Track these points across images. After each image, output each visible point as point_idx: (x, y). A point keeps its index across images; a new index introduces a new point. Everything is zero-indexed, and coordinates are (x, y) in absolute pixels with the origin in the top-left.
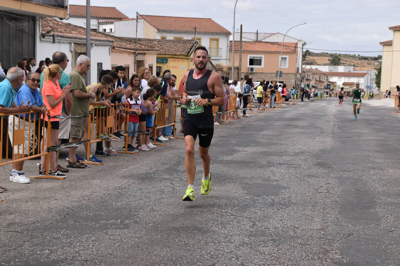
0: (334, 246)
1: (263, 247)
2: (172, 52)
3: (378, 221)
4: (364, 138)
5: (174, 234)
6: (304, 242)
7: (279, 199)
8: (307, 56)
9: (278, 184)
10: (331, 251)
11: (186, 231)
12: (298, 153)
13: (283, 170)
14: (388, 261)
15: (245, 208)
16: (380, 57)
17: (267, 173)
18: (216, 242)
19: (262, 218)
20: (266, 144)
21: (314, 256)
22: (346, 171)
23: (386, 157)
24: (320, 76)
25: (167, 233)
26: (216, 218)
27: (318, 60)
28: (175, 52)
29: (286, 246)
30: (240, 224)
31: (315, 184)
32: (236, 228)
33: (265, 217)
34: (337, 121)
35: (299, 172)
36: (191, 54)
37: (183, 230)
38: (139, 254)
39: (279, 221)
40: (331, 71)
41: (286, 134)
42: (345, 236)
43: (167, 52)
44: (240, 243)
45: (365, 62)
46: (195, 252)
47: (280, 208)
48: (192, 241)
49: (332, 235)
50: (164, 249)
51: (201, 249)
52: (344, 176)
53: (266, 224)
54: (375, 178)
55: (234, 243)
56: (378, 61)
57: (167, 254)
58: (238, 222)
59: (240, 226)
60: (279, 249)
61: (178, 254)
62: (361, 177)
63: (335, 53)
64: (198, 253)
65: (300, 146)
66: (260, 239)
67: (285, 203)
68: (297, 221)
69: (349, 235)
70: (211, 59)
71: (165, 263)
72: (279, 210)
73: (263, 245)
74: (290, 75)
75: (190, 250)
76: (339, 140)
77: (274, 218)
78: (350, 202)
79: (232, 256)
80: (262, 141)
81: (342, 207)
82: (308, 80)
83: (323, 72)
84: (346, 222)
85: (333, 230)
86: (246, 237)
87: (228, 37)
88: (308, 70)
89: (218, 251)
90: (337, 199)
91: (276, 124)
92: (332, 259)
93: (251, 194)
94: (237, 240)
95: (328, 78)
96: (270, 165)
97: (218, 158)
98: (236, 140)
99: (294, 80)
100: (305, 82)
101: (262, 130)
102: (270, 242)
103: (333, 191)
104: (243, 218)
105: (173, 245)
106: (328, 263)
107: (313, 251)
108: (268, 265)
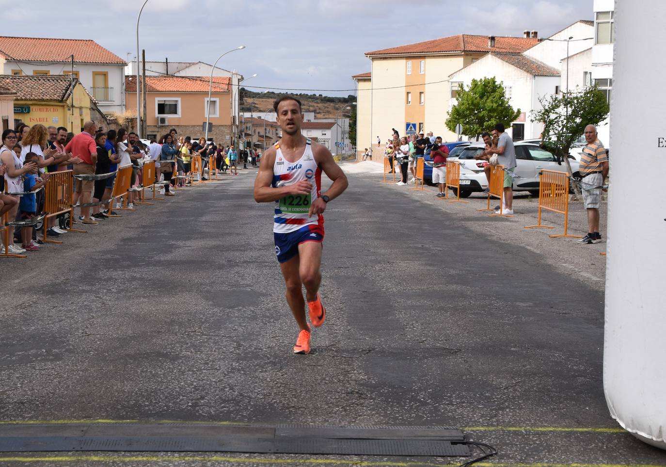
0: (354, 365)
1: (261, 372)
2: (36, 96)
3: (402, 330)
4: (354, 221)
5: (131, 364)
7: (262, 310)
9: (252, 290)
10: (353, 372)
11: (146, 358)
12: (266, 246)
13: (253, 270)
14: (427, 378)
15: (219, 325)
16: (352, 99)
17: (232, 275)
18: (195, 370)
19: (247, 336)
21: (332, 379)
22: (342, 268)
23: (390, 246)
24: (265, 129)
25: (121, 363)
26: (182, 340)
27: (260, 104)
28: (41, 96)
29: (291, 370)
30: (219, 345)
32: (215, 351)
33: (250, 334)
36: (67, 99)
37: (143, 358)
38: (93, 391)
39: (272, 339)
41: (239, 218)
42: (365, 352)
43: (29, 95)
44: (228, 368)
46: (171, 384)
47: (266, 321)
48: (161, 371)
49: (348, 352)
50: (125, 382)
51: (176, 379)
52: (341, 275)
53: (255, 343)
54: (383, 274)
55: (220, 369)
56: (349, 104)
57: (132, 388)
58: (214, 343)
59: (220, 348)
60: (284, 373)
61: (147, 387)
62: (365, 274)
64: (175, 386)
66: (254, 362)
67: (272, 315)
69: (369, 351)
70: (97, 105)
71: (135, 400)
72: (266, 324)
73: (259, 369)
74: (222, 128)
75: (163, 382)
77: (263, 336)
78: (358, 308)
79: (223, 385)
80: (207, 230)
81: (350, 315)
82: (247, 135)
83: (271, 122)
84: (362, 335)
85: (348, 346)
86: (233, 361)
87: (122, 70)
88: (248, 120)
89: (202, 381)
90: (341, 306)
91: (219, 205)
92: (356, 380)
93: (219, 306)
94: (223, 365)
95: (277, 132)
96: (231, 264)
97: (152, 258)
98: (168, 231)
99: (228, 136)
100: (245, 139)
101: (202, 215)
102: (269, 365)
103: (332, 295)
104: (220, 337)
105: (136, 377)
106: (352, 386)
107: (329, 373)
108: (275, 393)
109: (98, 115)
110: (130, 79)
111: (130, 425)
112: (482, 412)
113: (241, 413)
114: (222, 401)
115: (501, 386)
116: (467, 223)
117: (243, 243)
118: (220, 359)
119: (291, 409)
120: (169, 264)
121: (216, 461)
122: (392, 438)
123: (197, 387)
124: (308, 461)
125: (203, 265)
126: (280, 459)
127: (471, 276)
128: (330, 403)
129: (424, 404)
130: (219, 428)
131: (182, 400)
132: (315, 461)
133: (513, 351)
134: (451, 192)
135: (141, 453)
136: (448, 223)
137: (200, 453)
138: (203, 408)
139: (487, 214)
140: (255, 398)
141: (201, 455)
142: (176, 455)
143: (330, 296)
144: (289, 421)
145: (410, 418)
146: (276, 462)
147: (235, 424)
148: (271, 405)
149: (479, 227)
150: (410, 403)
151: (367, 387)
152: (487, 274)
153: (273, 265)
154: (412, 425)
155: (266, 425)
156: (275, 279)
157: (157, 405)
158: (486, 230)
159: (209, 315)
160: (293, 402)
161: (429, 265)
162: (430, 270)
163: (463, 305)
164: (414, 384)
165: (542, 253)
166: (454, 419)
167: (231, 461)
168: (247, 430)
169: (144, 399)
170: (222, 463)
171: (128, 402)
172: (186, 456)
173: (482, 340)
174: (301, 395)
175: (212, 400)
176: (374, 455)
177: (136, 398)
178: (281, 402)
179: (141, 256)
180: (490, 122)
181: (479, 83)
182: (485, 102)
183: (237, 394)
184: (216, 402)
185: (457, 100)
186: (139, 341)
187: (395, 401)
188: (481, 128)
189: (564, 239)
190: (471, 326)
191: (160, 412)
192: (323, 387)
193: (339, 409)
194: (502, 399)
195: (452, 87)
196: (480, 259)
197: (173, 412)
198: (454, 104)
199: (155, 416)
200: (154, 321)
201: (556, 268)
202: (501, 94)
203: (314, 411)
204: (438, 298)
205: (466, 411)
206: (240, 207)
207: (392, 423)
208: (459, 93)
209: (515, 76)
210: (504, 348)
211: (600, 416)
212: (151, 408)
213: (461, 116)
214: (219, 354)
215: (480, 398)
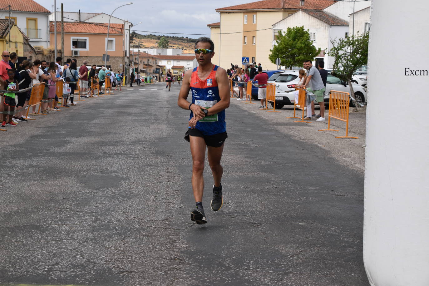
0: (180, 236)
1: (108, 241)
5: (8, 235)
6: (150, 233)
7: (120, 191)
8: (134, 39)
9: (117, 175)
10: (178, 241)
11: (22, 230)
13: (120, 161)
14: (233, 246)
15: (85, 202)
17: (104, 164)
18: (58, 240)
19: (104, 211)
20: (99, 133)
21: (161, 247)
22: (185, 159)
24: (148, 60)
26: (54, 215)
27: (146, 43)
29: (132, 239)
30: (81, 219)
31: (155, 174)
32: (77, 224)
33: (107, 210)
34: (171, 107)
35: (137, 162)
36: (6, 36)
37: (19, 230)
39: (122, 214)
40: (159, 54)
41: (119, 122)
42: (190, 225)
44: (84, 239)
45: (193, 44)
46: (36, 252)
47: (121, 201)
48: (30, 241)
49: (178, 224)
51: (41, 248)
52: (183, 164)
53: (109, 217)
55: (77, 239)
57: (4, 256)
58: (78, 217)
59: (81, 222)
60: (125, 243)
61: (16, 255)
63: (163, 35)
64: (39, 253)
65: (135, 134)
66: (105, 233)
67: (127, 195)
68: (141, 212)
69: (193, 224)
70: (29, 41)
71: (2, 266)
72: (121, 202)
73: (108, 240)
74: (117, 59)
75: (30, 250)
76: (174, 127)
77: (116, 211)
79: (76, 253)
80: (94, 130)
81: (184, 196)
82: (135, 64)
83: (152, 55)
85: (178, 220)
86: (89, 232)
87: (47, 17)
88: (135, 54)
89: (61, 249)
90: (179, 188)
91: (107, 112)
92: (179, 249)
93: (89, 188)
94: (80, 236)
95: (156, 62)
96: (106, 155)
97: (49, 150)
98: (66, 130)
99: (121, 64)
100: (134, 67)
101: (93, 119)
102: (115, 236)
103: (174, 180)
104: (84, 213)
105: (9, 246)
106: (176, 253)
107: (160, 242)
108: (115, 260)
109: (29, 48)
110: (53, 23)
113: (84, 277)
114: (72, 267)
115: (288, 254)
116: (278, 126)
117: (118, 140)
118: (79, 231)
119: (125, 273)
120: (60, 155)
123: (55, 254)
125: (85, 156)
127: (277, 166)
128: (156, 268)
129: (228, 269)
131: (41, 266)
134: (270, 105)
136: (265, 127)
138: (56, 273)
139: (293, 121)
140: (99, 263)
143: (172, 181)
144: (121, 283)
145: (216, 280)
148: (110, 269)
149: (286, 130)
150: (217, 268)
151: (187, 254)
152: (288, 165)
153: (136, 156)
156: (135, 167)
157: (19, 271)
158: (291, 132)
159: (79, 195)
160: (128, 267)
161: (247, 158)
162: (247, 161)
163: (268, 188)
164: (223, 252)
165: (329, 149)
173: (278, 216)
174: (134, 261)
175: (64, 266)
177: (4, 264)
178: (118, 267)
179: (41, 149)
180: (299, 57)
181: (293, 30)
182: (296, 44)
183: (86, 260)
184: (67, 267)
185: (277, 42)
186: (20, 215)
187: (206, 266)
188: (293, 61)
189: (345, 139)
190: (271, 205)
191: (21, 276)
192: (153, 254)
193: (162, 273)
194: (288, 265)
195: (274, 33)
196: (284, 153)
197: (30, 277)
198: (275, 44)
199: (15, 280)
200: (37, 199)
201: (338, 160)
202: (307, 37)
203: (142, 275)
204: (250, 183)
205: (259, 275)
206: (120, 114)
207: (201, 285)
208: (278, 37)
209: (317, 25)
210: (294, 223)
211: (362, 281)
212: (14, 273)
213: (280, 52)
214: (79, 226)
215: (271, 264)
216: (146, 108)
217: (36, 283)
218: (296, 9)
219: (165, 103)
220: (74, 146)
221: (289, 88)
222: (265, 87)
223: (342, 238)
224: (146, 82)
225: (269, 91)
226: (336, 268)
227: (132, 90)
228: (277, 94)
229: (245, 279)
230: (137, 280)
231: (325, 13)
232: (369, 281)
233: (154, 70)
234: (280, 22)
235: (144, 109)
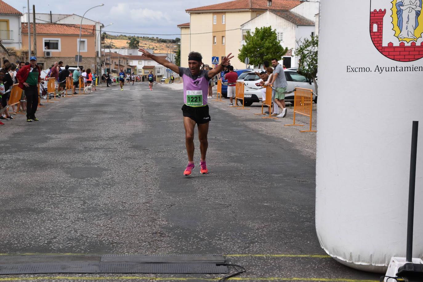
0: (160, 215)
1: (97, 220)
3: (195, 192)
4: (172, 121)
5: (8, 216)
6: (133, 214)
7: (103, 179)
8: (105, 39)
9: (99, 166)
10: (158, 219)
11: (20, 212)
12: (112, 138)
13: (100, 154)
14: (206, 223)
15: (73, 189)
16: (178, 40)
17: (86, 157)
18: (52, 219)
19: (90, 197)
20: (78, 130)
21: (144, 224)
22: (161, 152)
24: (119, 60)
26: (47, 200)
27: (116, 43)
29: (118, 218)
30: (71, 203)
31: (133, 165)
32: (68, 207)
33: (93, 196)
34: (144, 105)
35: (116, 155)
37: (17, 212)
39: (107, 199)
40: (130, 54)
42: (168, 207)
44: (75, 218)
45: (163, 44)
46: (35, 229)
48: (29, 221)
49: (157, 206)
50: (3, 228)
51: (39, 226)
52: (159, 156)
53: (95, 201)
55: (69, 219)
56: (176, 43)
57: (7, 233)
58: (68, 202)
59: (71, 205)
60: (112, 221)
61: (18, 232)
62: (175, 156)
63: (133, 36)
64: (37, 230)
65: (112, 131)
66: (93, 214)
67: (110, 183)
68: (124, 197)
69: (171, 206)
70: (2, 42)
71: (8, 240)
72: (105, 189)
74: (89, 59)
75: (30, 228)
76: (149, 123)
77: (102, 196)
78: (168, 178)
79: (70, 229)
80: (73, 127)
81: (161, 183)
82: (107, 64)
83: (123, 55)
84: (168, 195)
85: (157, 202)
86: (79, 213)
87: (19, 18)
88: (107, 55)
89: (56, 227)
90: (157, 177)
91: (83, 111)
92: (160, 225)
93: (75, 178)
94: (72, 216)
95: (128, 62)
96: (87, 150)
97: (33, 145)
98: (46, 128)
99: (94, 65)
100: (105, 67)
101: (71, 117)
102: (103, 216)
103: (152, 170)
104: (73, 198)
105: (11, 225)
106: (157, 228)
107: (142, 220)
108: (105, 234)
109: (2, 49)
110: (25, 25)
111: (2, 257)
112: (240, 245)
113: (80, 247)
114: (68, 240)
115: (254, 228)
116: (247, 122)
117: (96, 136)
118: (70, 212)
119: (114, 244)
120: (44, 150)
121: (59, 279)
122: (178, 262)
123: (52, 230)
124: (121, 278)
125: (67, 151)
126: (102, 277)
127: (245, 157)
128: (141, 240)
129: (203, 240)
130: (64, 257)
131: (41, 239)
132: (125, 278)
133: (266, 205)
134: (239, 102)
135: (7, 275)
136: (234, 123)
137: (48, 274)
138: (54, 245)
139: (261, 117)
140: (91, 237)
141: (49, 275)
142: (32, 276)
143: (150, 171)
144: (111, 252)
145: (192, 249)
146: (99, 279)
147: (75, 254)
148: (101, 241)
149: (254, 126)
150: (193, 239)
151: (167, 229)
152: (256, 156)
154: (193, 254)
155: (95, 255)
156: (115, 160)
157: (23, 244)
158: (259, 127)
159: (67, 184)
160: (116, 240)
161: (218, 150)
162: (218, 153)
163: (237, 176)
165: (294, 142)
166: (221, 249)
167: (68, 279)
168: (82, 258)
169: (15, 240)
170: (63, 280)
171: (3, 242)
172: (38, 276)
173: (246, 199)
174: (121, 235)
175: (61, 239)
176: (165, 273)
178: (108, 240)
179: (25, 145)
180: (267, 56)
181: (260, 30)
182: (264, 43)
183: (79, 235)
184: (64, 240)
185: (246, 42)
186: (16, 201)
187: (184, 238)
188: (262, 60)
189: (309, 133)
190: (240, 190)
191: (25, 248)
192: (137, 229)
193: (146, 243)
194: (254, 237)
195: (243, 32)
196: (253, 146)
197: (34, 248)
198: (244, 44)
199: (21, 250)
200: (29, 187)
201: (301, 151)
202: (275, 37)
203: (129, 245)
204: (221, 172)
205: (229, 244)
206: (97, 112)
207: (180, 252)
208: (247, 37)
209: (285, 25)
210: (259, 203)
211: (316, 247)
212: (19, 245)
213: (248, 52)
214: (70, 209)
215: (239, 236)
216: (121, 107)
217: (39, 252)
218: (263, 9)
219: (139, 101)
220: (56, 142)
221: (257, 86)
222: (235, 85)
223: (301, 215)
224: (118, 82)
225: (238, 89)
226: (295, 238)
227: (105, 90)
228: (245, 92)
229: (217, 247)
230: (125, 249)
231: (292, 14)
232: (320, 245)
233: (125, 70)
234: (249, 23)
235: (119, 107)
